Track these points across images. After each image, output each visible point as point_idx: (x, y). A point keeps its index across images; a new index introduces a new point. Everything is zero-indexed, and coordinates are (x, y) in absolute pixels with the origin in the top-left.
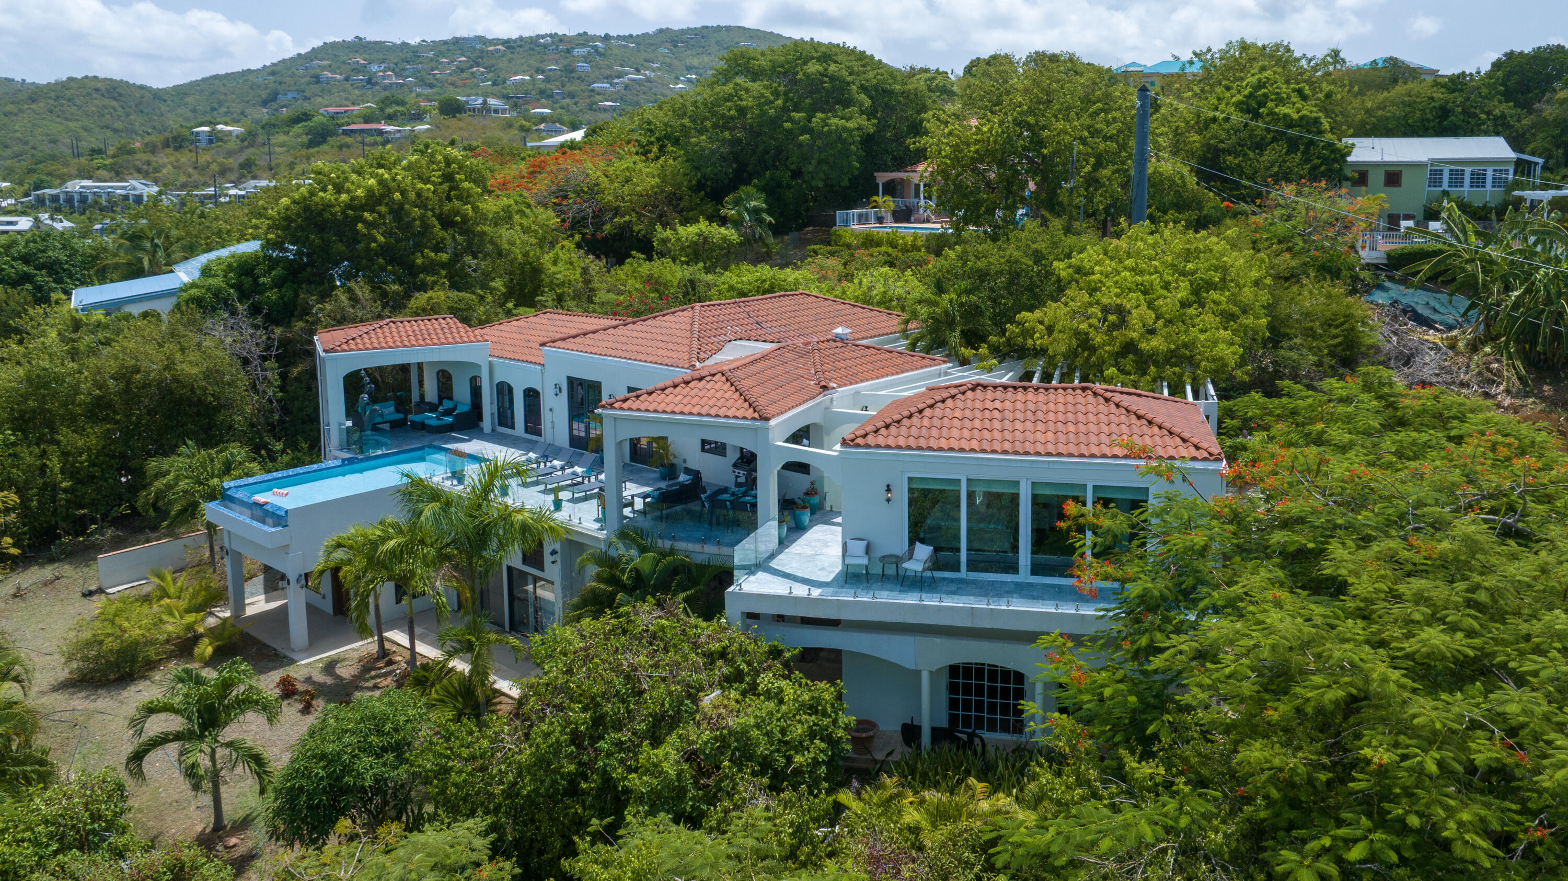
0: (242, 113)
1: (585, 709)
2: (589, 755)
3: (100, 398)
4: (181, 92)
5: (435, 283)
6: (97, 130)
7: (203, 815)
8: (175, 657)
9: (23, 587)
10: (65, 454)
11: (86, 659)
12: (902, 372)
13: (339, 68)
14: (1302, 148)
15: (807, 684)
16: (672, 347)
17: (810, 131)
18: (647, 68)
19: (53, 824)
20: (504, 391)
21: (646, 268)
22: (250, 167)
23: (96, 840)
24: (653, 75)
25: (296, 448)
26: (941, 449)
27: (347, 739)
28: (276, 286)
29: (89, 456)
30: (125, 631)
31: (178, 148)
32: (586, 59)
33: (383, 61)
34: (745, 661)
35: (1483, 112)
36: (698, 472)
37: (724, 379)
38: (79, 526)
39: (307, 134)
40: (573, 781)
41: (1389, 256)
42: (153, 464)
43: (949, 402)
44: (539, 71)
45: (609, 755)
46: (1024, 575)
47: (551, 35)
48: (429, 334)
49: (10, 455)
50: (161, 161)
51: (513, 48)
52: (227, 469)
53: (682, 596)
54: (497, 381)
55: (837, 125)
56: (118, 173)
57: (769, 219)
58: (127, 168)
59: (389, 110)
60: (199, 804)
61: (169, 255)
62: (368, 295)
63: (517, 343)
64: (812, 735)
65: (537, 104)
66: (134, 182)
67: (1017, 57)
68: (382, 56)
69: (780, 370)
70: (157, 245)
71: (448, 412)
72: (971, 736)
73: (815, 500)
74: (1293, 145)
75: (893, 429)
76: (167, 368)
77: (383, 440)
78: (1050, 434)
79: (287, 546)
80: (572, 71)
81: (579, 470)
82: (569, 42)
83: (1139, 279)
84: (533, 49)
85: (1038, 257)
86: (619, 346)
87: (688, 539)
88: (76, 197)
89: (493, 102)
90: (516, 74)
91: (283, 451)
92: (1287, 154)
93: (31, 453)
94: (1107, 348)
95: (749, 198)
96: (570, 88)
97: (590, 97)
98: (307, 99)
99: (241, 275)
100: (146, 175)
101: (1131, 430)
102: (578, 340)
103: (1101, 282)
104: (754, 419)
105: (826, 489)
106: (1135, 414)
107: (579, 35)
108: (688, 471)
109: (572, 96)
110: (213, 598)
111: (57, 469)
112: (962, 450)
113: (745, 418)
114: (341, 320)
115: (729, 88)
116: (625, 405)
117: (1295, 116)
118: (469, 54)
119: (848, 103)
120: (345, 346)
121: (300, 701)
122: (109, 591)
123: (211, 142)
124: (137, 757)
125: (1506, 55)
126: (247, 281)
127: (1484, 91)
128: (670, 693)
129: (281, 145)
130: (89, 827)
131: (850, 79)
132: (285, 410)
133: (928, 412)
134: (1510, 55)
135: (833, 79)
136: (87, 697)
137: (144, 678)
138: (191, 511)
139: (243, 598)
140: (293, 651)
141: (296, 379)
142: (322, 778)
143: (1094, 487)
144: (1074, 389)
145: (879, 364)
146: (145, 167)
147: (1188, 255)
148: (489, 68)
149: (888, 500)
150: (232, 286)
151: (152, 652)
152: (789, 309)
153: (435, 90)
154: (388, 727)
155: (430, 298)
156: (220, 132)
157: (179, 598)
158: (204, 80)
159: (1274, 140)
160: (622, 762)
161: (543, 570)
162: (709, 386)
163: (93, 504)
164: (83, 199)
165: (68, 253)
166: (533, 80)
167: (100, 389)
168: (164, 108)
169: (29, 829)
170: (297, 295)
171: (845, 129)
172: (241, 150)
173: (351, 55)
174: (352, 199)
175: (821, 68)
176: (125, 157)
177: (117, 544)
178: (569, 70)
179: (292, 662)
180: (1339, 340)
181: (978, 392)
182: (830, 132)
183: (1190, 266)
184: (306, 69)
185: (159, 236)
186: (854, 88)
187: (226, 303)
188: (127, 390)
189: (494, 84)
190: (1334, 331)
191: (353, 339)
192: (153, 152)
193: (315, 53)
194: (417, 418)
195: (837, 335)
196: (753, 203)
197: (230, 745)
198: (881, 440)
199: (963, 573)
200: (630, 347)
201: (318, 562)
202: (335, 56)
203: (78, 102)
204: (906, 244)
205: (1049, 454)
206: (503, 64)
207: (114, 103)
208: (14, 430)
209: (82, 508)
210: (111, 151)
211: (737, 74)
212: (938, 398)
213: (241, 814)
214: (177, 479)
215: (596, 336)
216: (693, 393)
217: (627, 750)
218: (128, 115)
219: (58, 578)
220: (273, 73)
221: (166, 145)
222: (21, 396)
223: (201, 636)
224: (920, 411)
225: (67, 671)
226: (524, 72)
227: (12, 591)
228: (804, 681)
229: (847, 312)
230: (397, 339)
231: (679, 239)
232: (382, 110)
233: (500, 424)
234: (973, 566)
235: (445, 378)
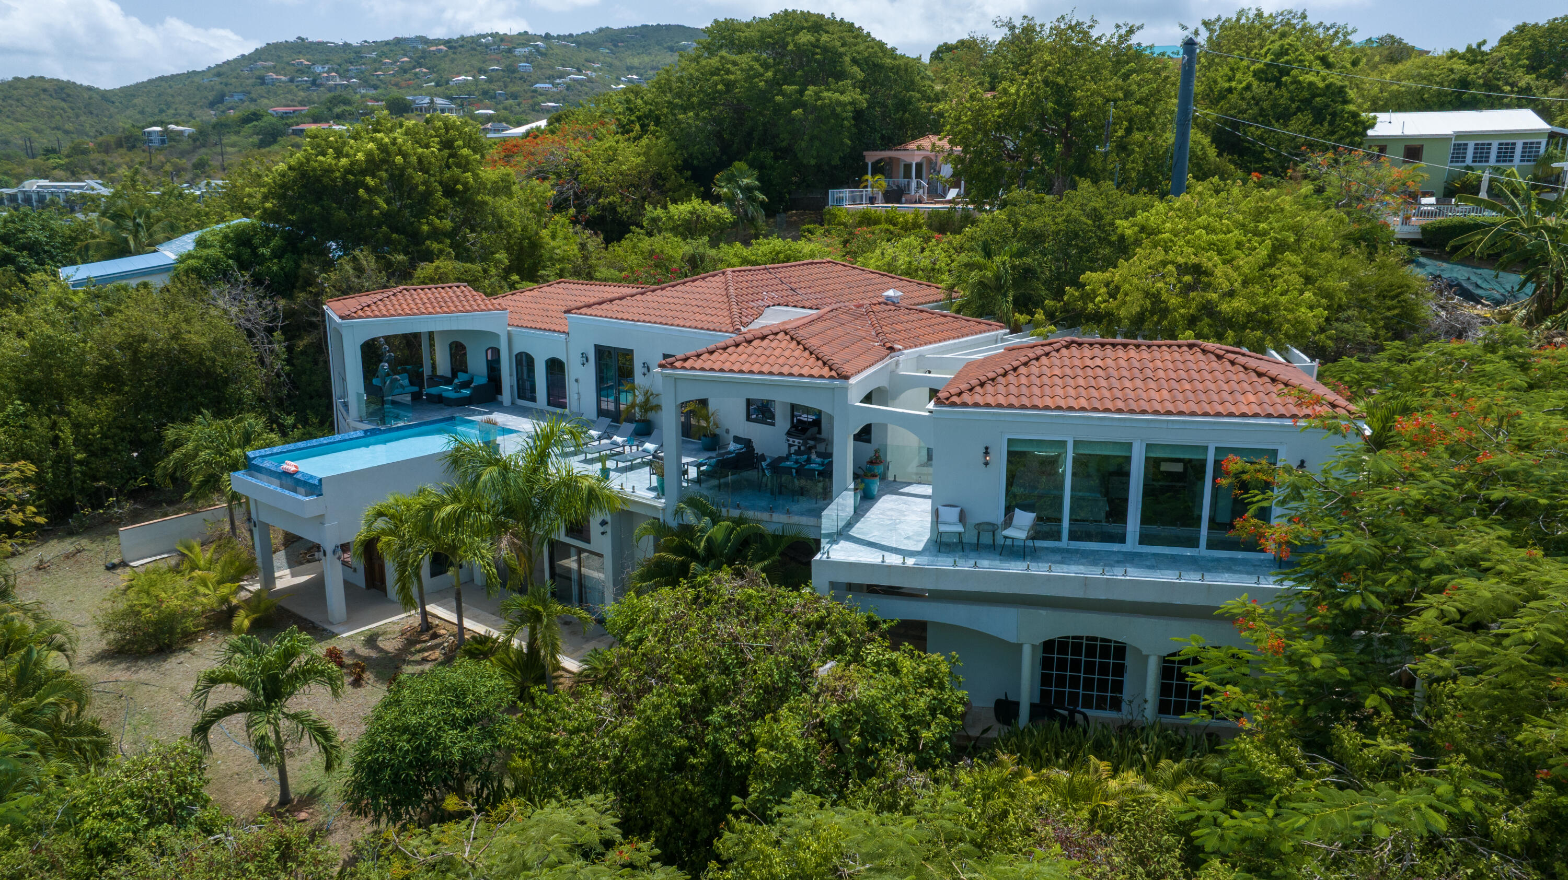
0: (191, 115)
1: (690, 681)
2: (695, 728)
3: (107, 368)
4: (129, 93)
5: (441, 251)
6: (48, 131)
7: (267, 788)
8: (211, 629)
9: (45, 559)
10: (76, 426)
11: (121, 630)
12: (963, 336)
13: (284, 69)
14: (1329, 117)
15: (919, 656)
16: (709, 311)
17: (803, 105)
18: (588, 69)
19: (140, 797)
20: (525, 362)
21: (646, 244)
22: (204, 167)
23: (184, 813)
24: (594, 75)
25: (305, 423)
26: (1047, 408)
27: (429, 709)
28: (275, 257)
29: (101, 428)
30: (162, 602)
31: (132, 148)
32: (527, 59)
33: (327, 62)
34: (846, 633)
35: (1507, 84)
36: (750, 441)
37: (788, 337)
38: (96, 499)
39: (258, 134)
40: (681, 756)
41: (1424, 230)
42: (170, 433)
43: (1044, 360)
44: (482, 71)
45: (718, 729)
46: (1132, 543)
47: (492, 35)
48: (445, 302)
49: (21, 426)
50: (115, 161)
51: (455, 48)
52: (247, 439)
53: (759, 566)
54: (516, 351)
55: (830, 99)
56: (73, 173)
57: (761, 197)
58: (83, 168)
59: (338, 110)
60: (261, 777)
61: (151, 236)
62: (373, 265)
63: (536, 312)
64: (933, 711)
65: (481, 105)
66: (92, 183)
67: (991, 40)
68: (324, 57)
69: (840, 331)
70: (139, 225)
71: (466, 385)
72: (1072, 713)
73: (879, 469)
74: (1319, 117)
75: (988, 387)
76: (174, 337)
77: (402, 413)
78: (1164, 392)
79: (322, 516)
80: (514, 72)
81: (618, 439)
82: (511, 42)
83: (1214, 237)
84: (475, 49)
85: (1096, 215)
86: (652, 312)
87: (754, 508)
88: (34, 197)
89: (439, 101)
90: (459, 74)
91: (294, 426)
92: (1312, 124)
93: (42, 425)
94: (1182, 311)
95: (743, 174)
96: (513, 88)
97: (533, 97)
98: (253, 100)
99: (238, 246)
100: (102, 175)
101: (1254, 388)
102: (604, 306)
103: (1172, 241)
104: (831, 377)
105: (889, 458)
106: (1255, 371)
107: (520, 34)
108: (737, 439)
109: (514, 96)
110: (245, 570)
111: (70, 441)
112: (1071, 409)
113: (821, 377)
114: (346, 290)
115: (715, 61)
116: (687, 364)
117: (1321, 85)
118: (411, 54)
119: (840, 75)
120: (360, 313)
121: (351, 674)
122: (132, 564)
123: (163, 142)
124: (202, 729)
125: (1517, 28)
126: (246, 252)
127: (1508, 61)
128: (778, 664)
129: (233, 145)
130: (176, 801)
131: (842, 50)
132: (295, 385)
133: (1023, 370)
134: (1522, 29)
135: (825, 50)
136: (128, 668)
137: (183, 649)
138: (212, 483)
139: (272, 572)
140: (332, 623)
141: (303, 353)
142: (407, 752)
143: (1217, 448)
144: (1179, 346)
145: (936, 327)
146: (100, 167)
147: (1259, 214)
148: (432, 69)
149: (986, 464)
150: (230, 257)
151: (190, 624)
152: (821, 276)
153: (380, 91)
154: (469, 699)
155: (438, 268)
156: (172, 131)
157: (209, 569)
158: (150, 81)
159: (1299, 109)
160: (734, 736)
161: (588, 541)
162: (774, 344)
163: (108, 476)
164: (41, 198)
165: (47, 234)
166: (476, 80)
167: (107, 358)
168: (112, 110)
169: (115, 802)
170: (298, 266)
171: (839, 103)
172: (194, 150)
173: (295, 56)
174: (352, 164)
175: (813, 39)
176: (80, 157)
177: (135, 517)
178: (511, 70)
179: (333, 635)
180: (1396, 312)
181: (1073, 348)
182: (823, 107)
183: (1263, 226)
184: (251, 70)
185: (140, 216)
186: (847, 59)
187: (225, 275)
188: (135, 360)
189: (437, 85)
190: (1389, 303)
191: (369, 306)
192: (107, 152)
193: (258, 54)
194: (434, 391)
195: (888, 298)
196: (746, 181)
197: (295, 717)
198: (978, 399)
199: (1064, 543)
200: (663, 313)
201: (358, 533)
202: (279, 56)
203: (27, 103)
204: (906, 222)
205: (1169, 413)
206: (445, 65)
207: (63, 104)
208: (24, 401)
209: (98, 480)
210: (65, 151)
211: (721, 46)
212: (1032, 355)
213: (306, 788)
214: (197, 450)
215: (624, 302)
216: (758, 351)
217: (738, 724)
218: (77, 116)
219: (79, 551)
220: (219, 75)
221: (119, 144)
222: (27, 365)
223: (237, 608)
224: (1015, 369)
225: (105, 642)
226: (467, 73)
227: (35, 564)
228: (916, 653)
229: (877, 281)
230: (412, 306)
231: (670, 218)
232: (330, 109)
233: (520, 397)
234: (1073, 537)
235: (458, 350)
